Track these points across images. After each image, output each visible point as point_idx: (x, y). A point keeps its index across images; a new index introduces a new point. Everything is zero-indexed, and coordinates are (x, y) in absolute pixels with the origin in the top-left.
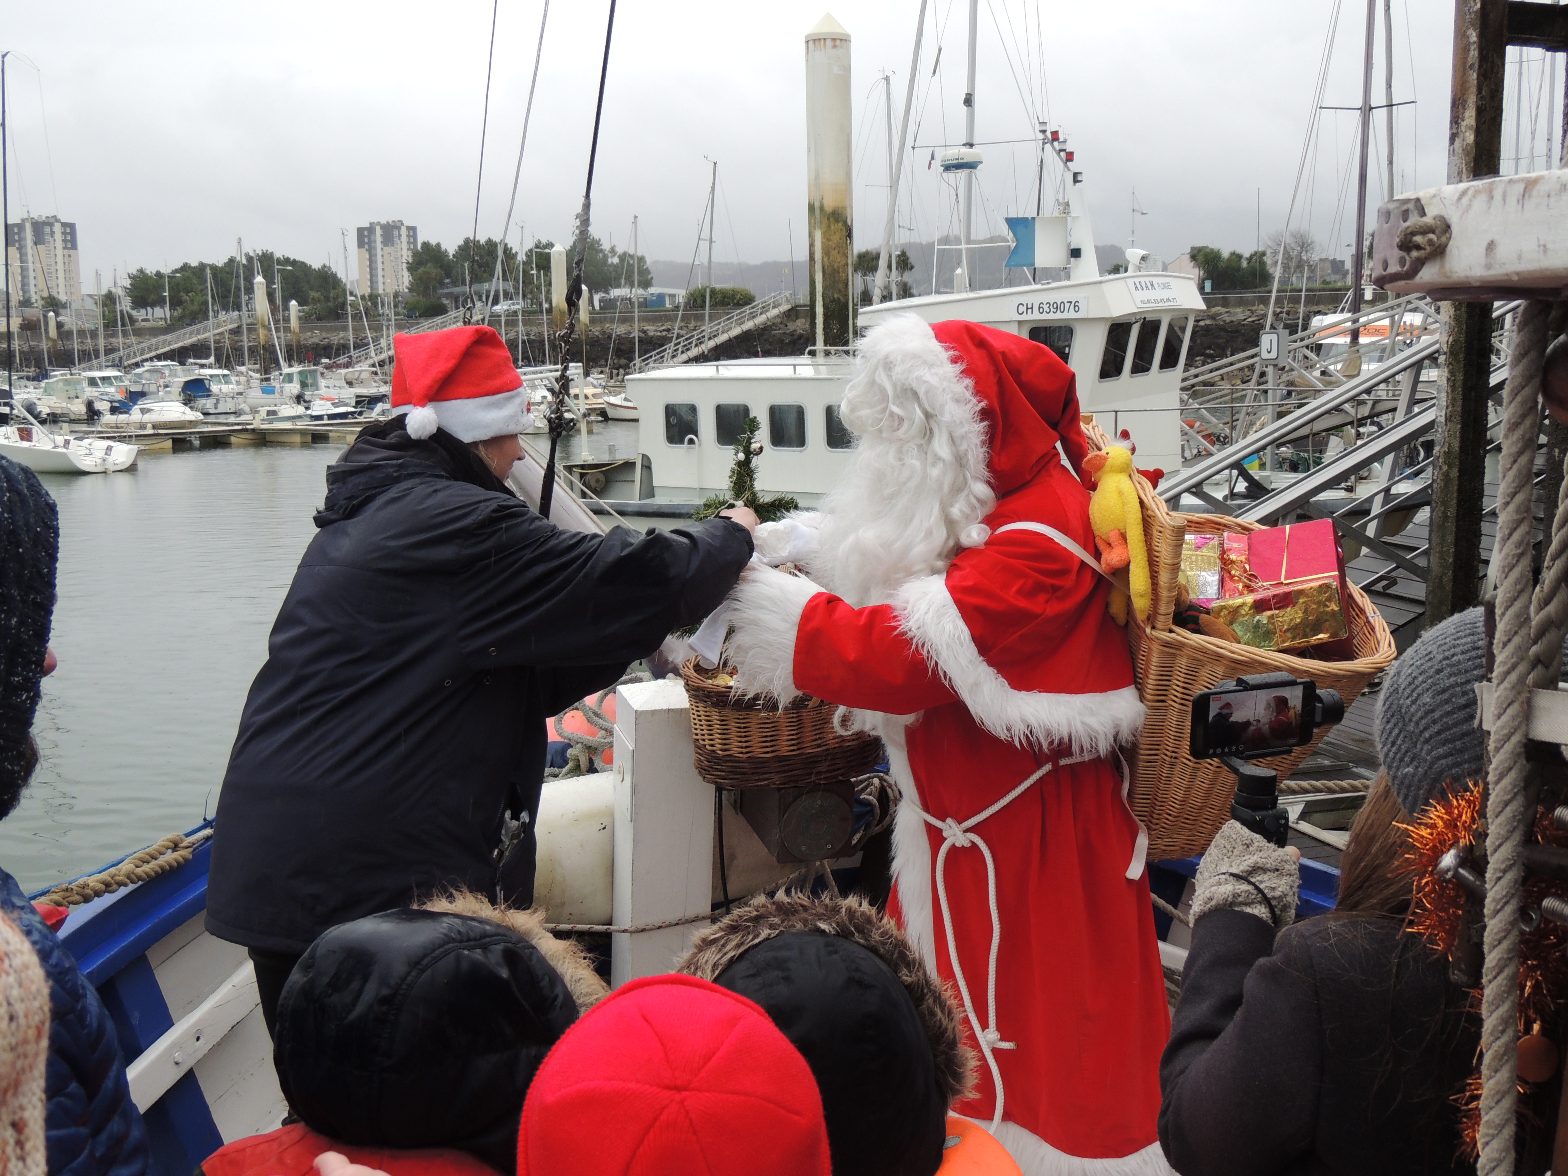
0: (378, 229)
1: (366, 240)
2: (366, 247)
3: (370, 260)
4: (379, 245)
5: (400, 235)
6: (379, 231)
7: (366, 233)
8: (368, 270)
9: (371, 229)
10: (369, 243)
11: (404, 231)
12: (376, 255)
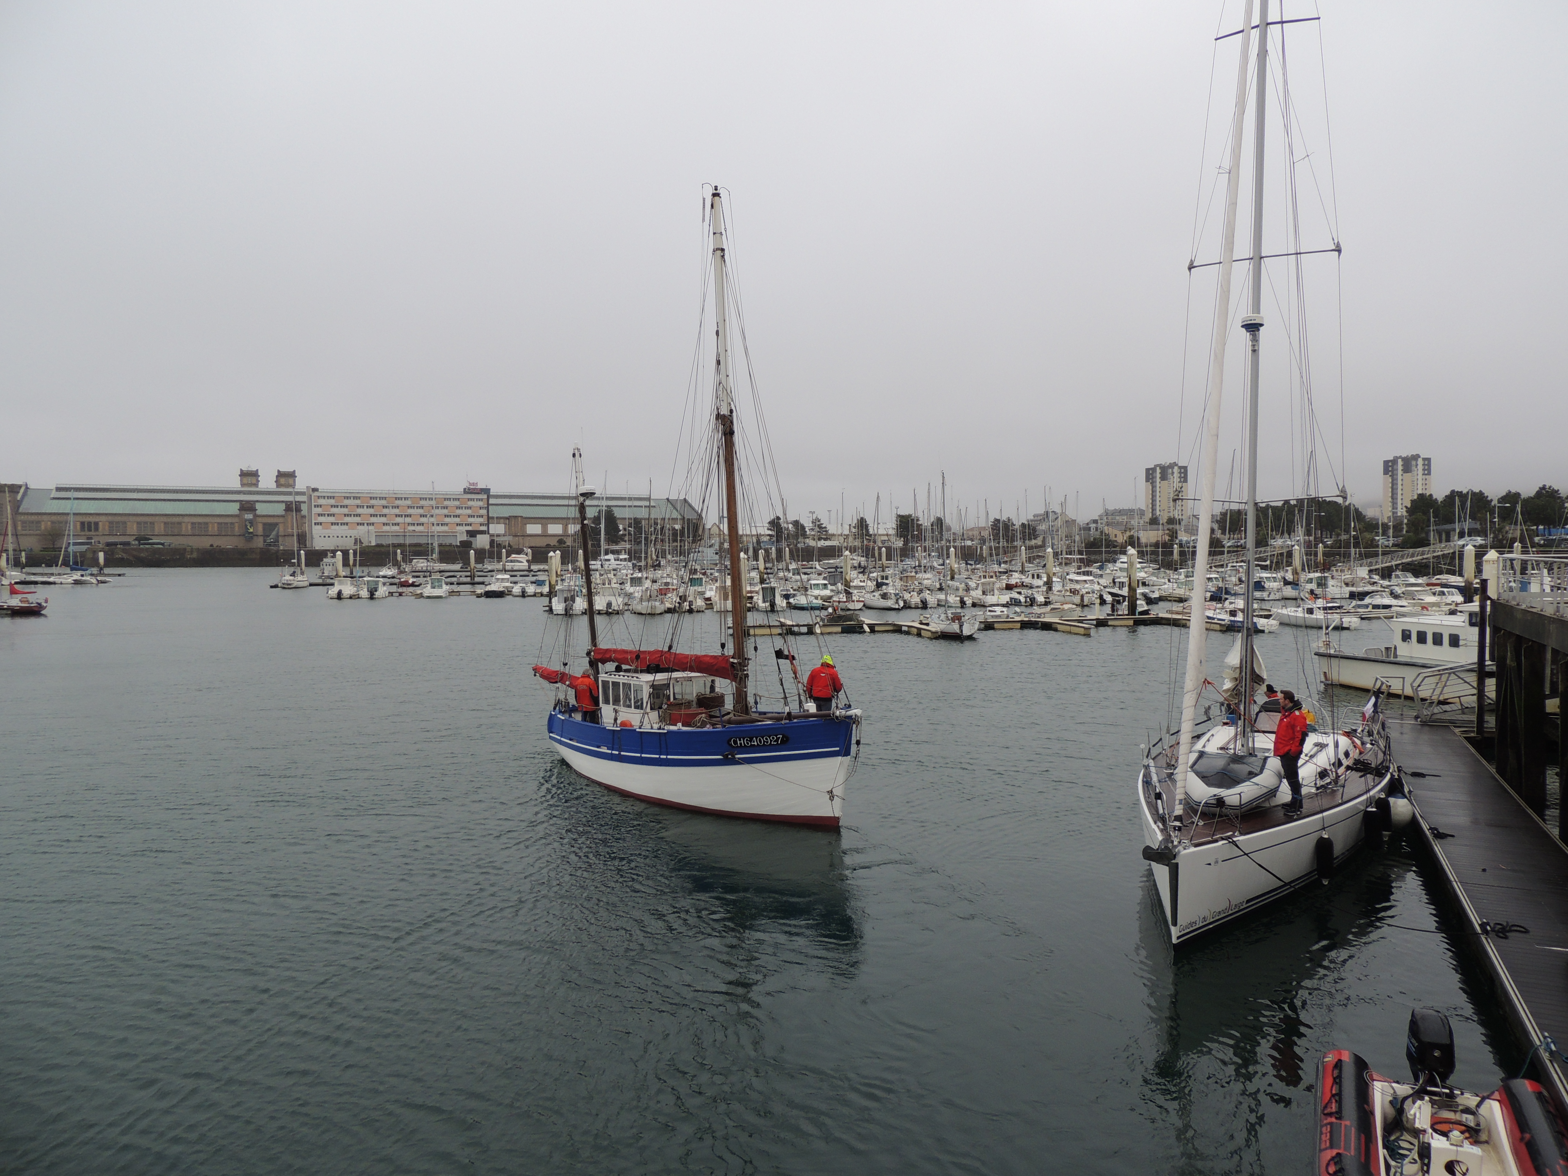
0: (1400, 461)
1: (1390, 469)
2: (1390, 474)
3: (1393, 484)
4: (1400, 472)
5: (1417, 465)
6: (1400, 462)
7: (1390, 464)
8: (1390, 490)
9: (1394, 461)
10: (1392, 471)
11: (1420, 462)
12: (1397, 479)
